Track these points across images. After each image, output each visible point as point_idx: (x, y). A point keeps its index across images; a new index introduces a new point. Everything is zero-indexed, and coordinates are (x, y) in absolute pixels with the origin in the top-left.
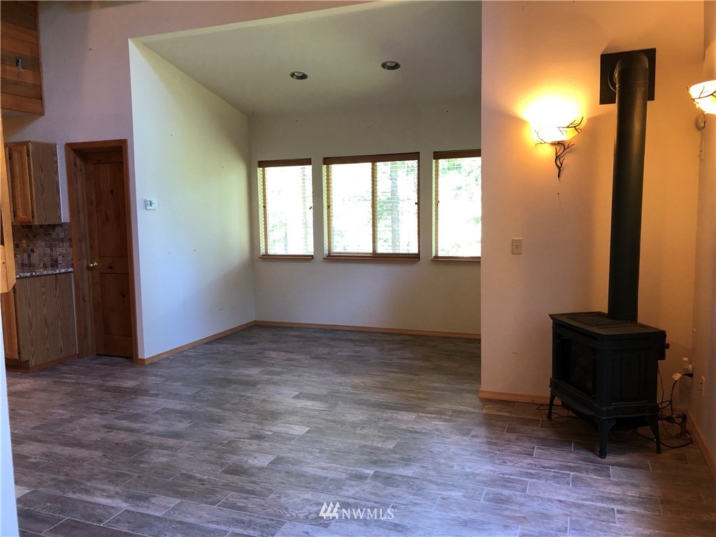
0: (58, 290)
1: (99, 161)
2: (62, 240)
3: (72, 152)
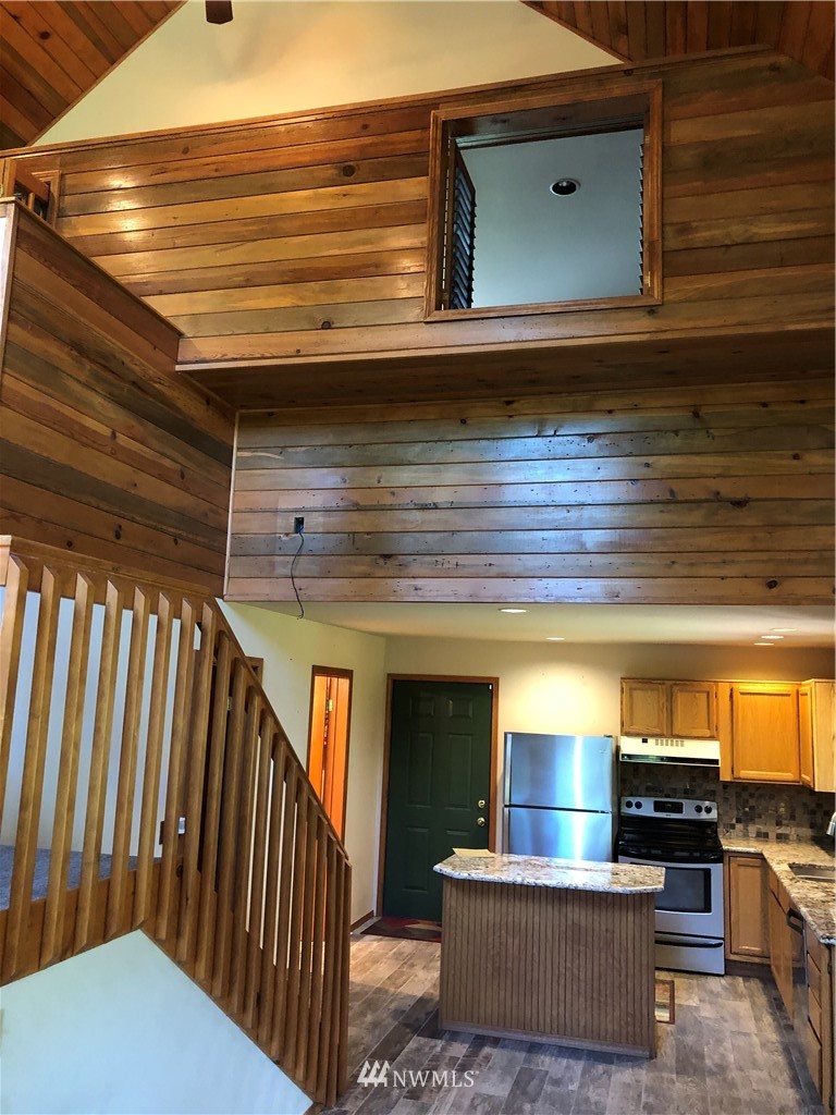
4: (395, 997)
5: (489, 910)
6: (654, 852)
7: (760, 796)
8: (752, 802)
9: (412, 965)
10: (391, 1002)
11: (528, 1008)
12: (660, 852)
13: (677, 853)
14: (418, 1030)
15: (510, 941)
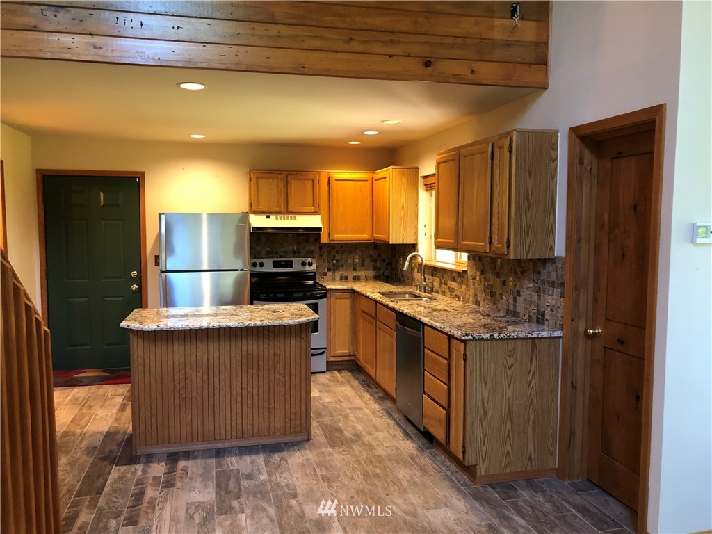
0: (534, 364)
1: (620, 153)
2: (552, 284)
3: (577, 141)
4: (83, 436)
5: (175, 353)
6: (278, 295)
7: (343, 253)
8: (338, 257)
9: (90, 407)
10: (81, 442)
11: (212, 424)
12: (283, 295)
13: (295, 295)
14: (115, 461)
15: (194, 375)
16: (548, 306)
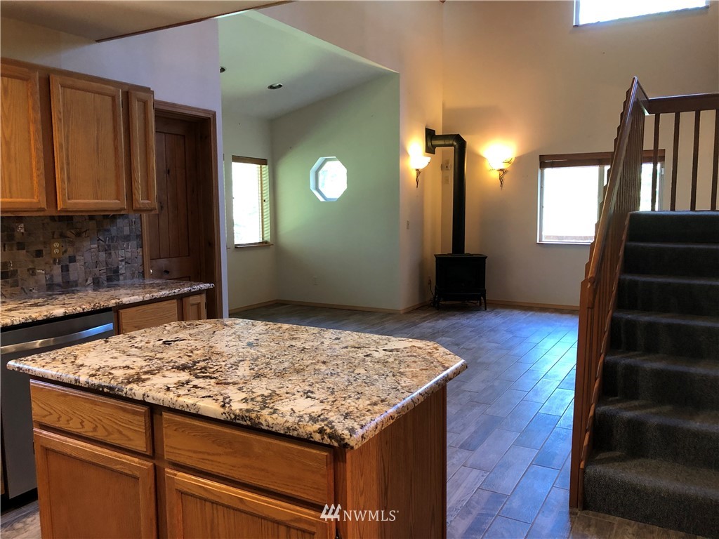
16: (122, 261)
